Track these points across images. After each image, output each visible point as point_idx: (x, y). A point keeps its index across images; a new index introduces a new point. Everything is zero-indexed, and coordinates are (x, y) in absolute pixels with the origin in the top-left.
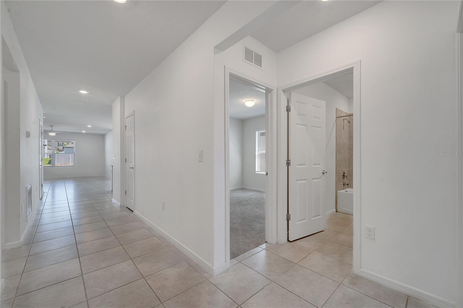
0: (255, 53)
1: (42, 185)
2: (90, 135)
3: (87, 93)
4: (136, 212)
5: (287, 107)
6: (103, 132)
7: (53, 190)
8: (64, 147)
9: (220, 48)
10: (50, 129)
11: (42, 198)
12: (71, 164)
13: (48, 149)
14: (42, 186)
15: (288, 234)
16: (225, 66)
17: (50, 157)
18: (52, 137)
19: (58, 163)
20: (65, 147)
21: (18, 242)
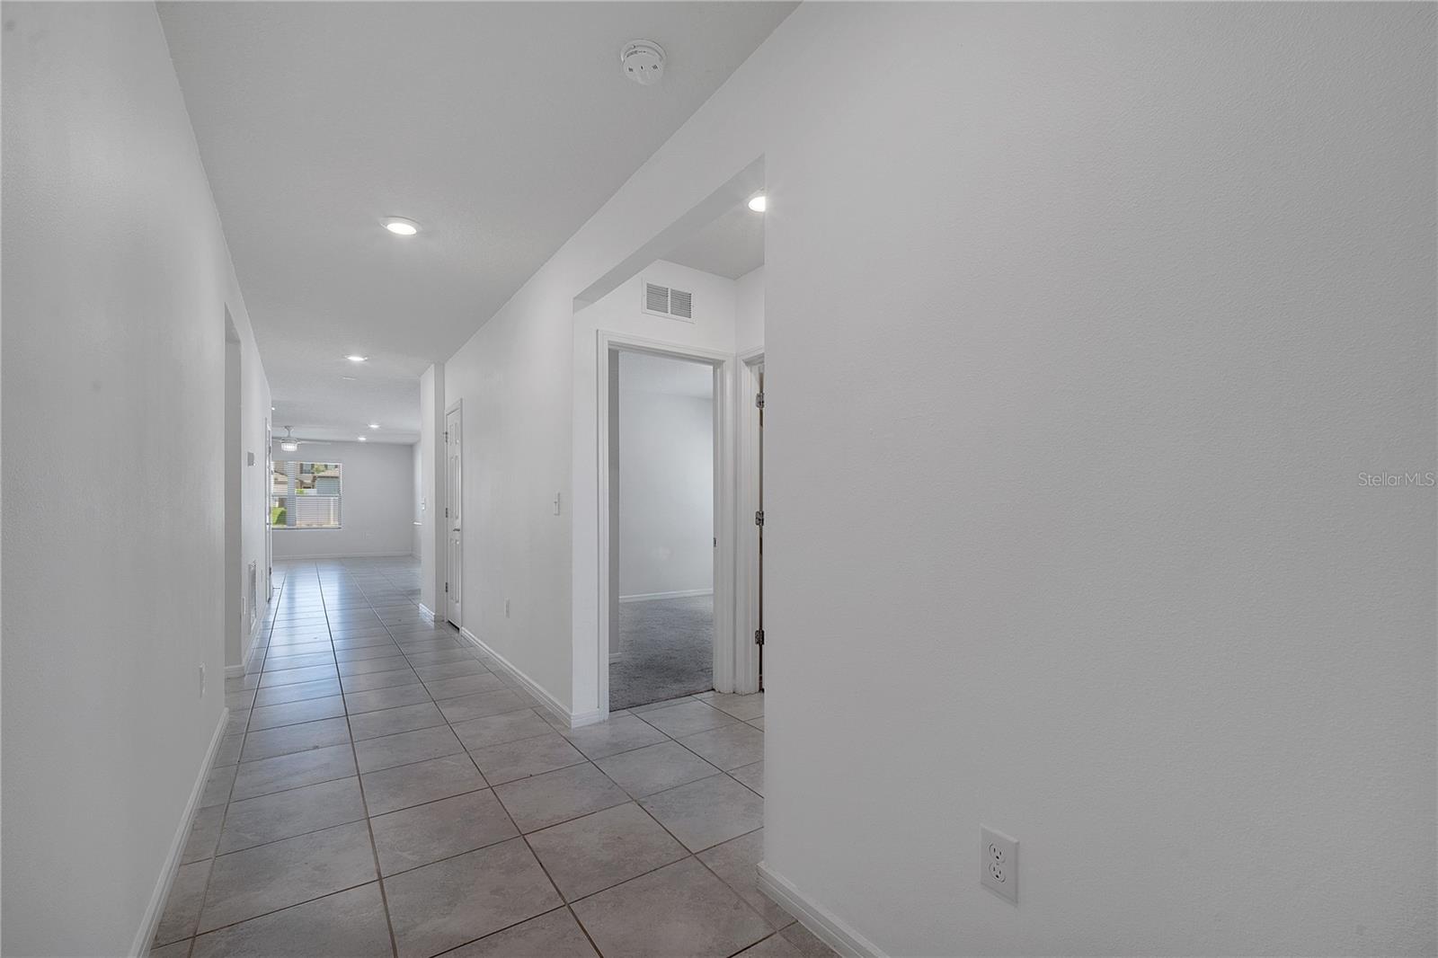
0: (672, 290)
1: (270, 569)
2: (375, 446)
3: (362, 359)
4: (464, 630)
5: (759, 396)
6: (408, 440)
7: (292, 585)
8: (315, 477)
9: (586, 297)
10: (284, 433)
11: (270, 599)
12: (333, 523)
13: (277, 482)
14: (270, 573)
15: (761, 678)
16: (597, 331)
17: (281, 505)
18: (291, 456)
19: (303, 519)
20: (319, 477)
21: (236, 666)
